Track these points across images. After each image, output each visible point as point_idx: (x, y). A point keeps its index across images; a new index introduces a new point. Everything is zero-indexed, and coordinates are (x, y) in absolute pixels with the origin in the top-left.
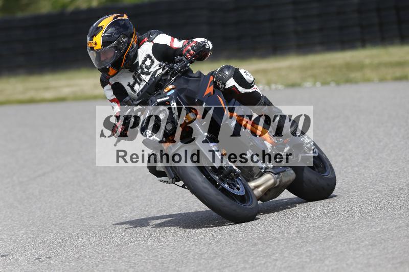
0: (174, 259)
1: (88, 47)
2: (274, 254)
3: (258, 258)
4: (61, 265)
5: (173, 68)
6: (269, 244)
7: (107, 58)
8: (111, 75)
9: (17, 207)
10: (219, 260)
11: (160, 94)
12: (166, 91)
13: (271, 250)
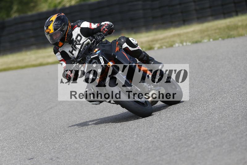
1: (46, 33)
4: (66, 162)
7: (57, 38)
8: (60, 46)
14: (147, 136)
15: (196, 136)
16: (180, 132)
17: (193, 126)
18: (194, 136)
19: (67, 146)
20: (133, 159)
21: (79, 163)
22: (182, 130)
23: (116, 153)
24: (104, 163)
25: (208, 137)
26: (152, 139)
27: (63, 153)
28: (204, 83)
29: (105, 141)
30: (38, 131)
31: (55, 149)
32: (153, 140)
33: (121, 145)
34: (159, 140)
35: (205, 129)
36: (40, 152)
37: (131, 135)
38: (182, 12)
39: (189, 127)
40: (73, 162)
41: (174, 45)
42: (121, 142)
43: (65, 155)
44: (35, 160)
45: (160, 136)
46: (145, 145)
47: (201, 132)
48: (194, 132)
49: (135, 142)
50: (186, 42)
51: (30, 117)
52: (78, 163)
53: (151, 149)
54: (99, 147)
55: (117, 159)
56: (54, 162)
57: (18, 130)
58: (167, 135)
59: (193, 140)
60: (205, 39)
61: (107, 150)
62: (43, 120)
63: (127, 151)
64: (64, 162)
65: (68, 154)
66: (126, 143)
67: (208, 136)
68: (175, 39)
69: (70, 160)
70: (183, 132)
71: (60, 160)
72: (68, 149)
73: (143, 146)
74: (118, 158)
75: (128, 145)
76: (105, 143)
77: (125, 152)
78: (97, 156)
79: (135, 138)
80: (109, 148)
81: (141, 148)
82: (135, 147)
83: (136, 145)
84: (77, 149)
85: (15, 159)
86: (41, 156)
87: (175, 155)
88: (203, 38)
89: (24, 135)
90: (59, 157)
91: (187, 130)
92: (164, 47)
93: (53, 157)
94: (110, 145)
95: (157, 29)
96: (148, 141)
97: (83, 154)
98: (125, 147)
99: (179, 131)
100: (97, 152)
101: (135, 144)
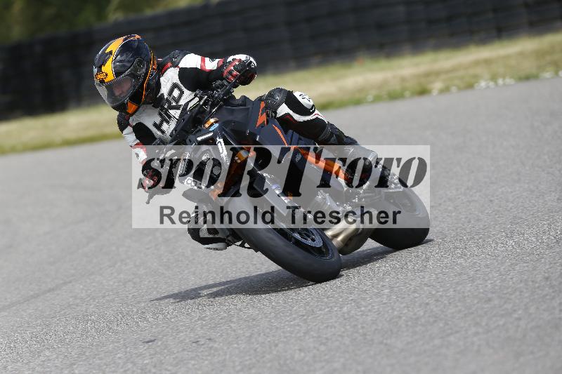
0: (380, 328)
1: (97, 81)
2: (515, 311)
3: (494, 319)
4: (228, 348)
5: (213, 97)
6: (508, 299)
7: (123, 92)
8: (130, 112)
9: (163, 274)
10: (441, 325)
11: (200, 130)
12: (207, 126)
13: (511, 305)
14: (414, 292)
15: (525, 291)
16: (489, 282)
17: (517, 268)
18: (521, 292)
19: (232, 313)
20: (381, 343)
21: (258, 350)
22: (493, 277)
23: (343, 330)
24: (315, 351)
25: (553, 294)
26: (425, 299)
27: (223, 328)
28: (543, 171)
29: (318, 301)
30: (165, 279)
31: (204, 321)
32: (427, 301)
33: (353, 312)
34: (440, 299)
35: (546, 275)
36: (171, 327)
37: (377, 288)
38: (495, 11)
39: (510, 270)
40: (244, 348)
41: (477, 84)
42: (353, 304)
43: (228, 334)
44: (160, 343)
45: (444, 291)
46: (409, 310)
47: (536, 283)
48: (521, 281)
49: (385, 304)
50: (504, 77)
51: (147, 247)
52: (255, 350)
53: (423, 320)
54: (303, 316)
55: (344, 344)
56: (202, 349)
57: (122, 276)
58: (458, 289)
59: (517, 301)
60: (547, 72)
61: (323, 323)
62: (177, 253)
63: (367, 325)
64: (225, 348)
65: (234, 331)
66: (365, 307)
67: (553, 292)
68: (478, 70)
69: (238, 344)
70: (495, 281)
71: (216, 345)
72: (234, 320)
73: (405, 314)
74: (347, 341)
75: (370, 311)
76: (317, 306)
77: (363, 327)
78: (298, 335)
79: (385, 296)
80: (326, 317)
81: (400, 317)
82: (386, 316)
83: (388, 312)
84: (254, 320)
85: (113, 342)
86: (172, 335)
87: (477, 334)
88: (541, 68)
89: (133, 287)
90: (212, 337)
91: (504, 277)
92: (454, 89)
93: (199, 338)
94: (329, 311)
95: (438, 47)
96: (415, 302)
97: (268, 330)
98: (362, 315)
99: (486, 281)
100: (298, 328)
101: (387, 309)
